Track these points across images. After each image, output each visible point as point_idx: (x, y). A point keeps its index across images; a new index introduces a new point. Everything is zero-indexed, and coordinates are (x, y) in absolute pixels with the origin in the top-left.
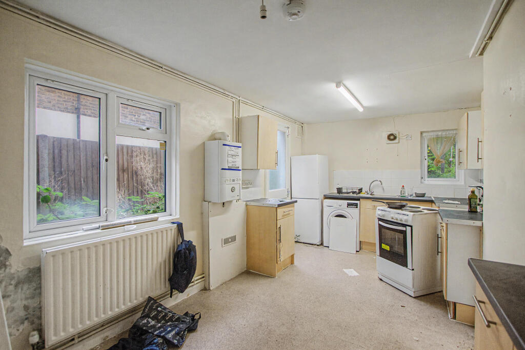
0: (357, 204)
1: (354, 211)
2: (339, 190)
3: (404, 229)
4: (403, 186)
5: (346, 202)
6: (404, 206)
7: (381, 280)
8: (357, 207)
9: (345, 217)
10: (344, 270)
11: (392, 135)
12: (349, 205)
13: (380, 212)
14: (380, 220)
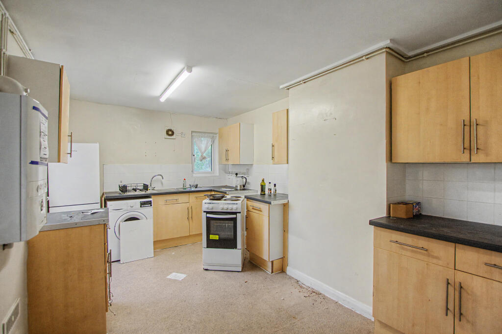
0: (151, 201)
1: (148, 210)
2: (124, 189)
3: (234, 216)
4: (185, 179)
5: (139, 201)
6: (223, 197)
7: (206, 270)
8: (151, 206)
9: (138, 219)
10: (169, 277)
11: (170, 130)
12: (142, 204)
13: (207, 206)
14: (207, 213)
